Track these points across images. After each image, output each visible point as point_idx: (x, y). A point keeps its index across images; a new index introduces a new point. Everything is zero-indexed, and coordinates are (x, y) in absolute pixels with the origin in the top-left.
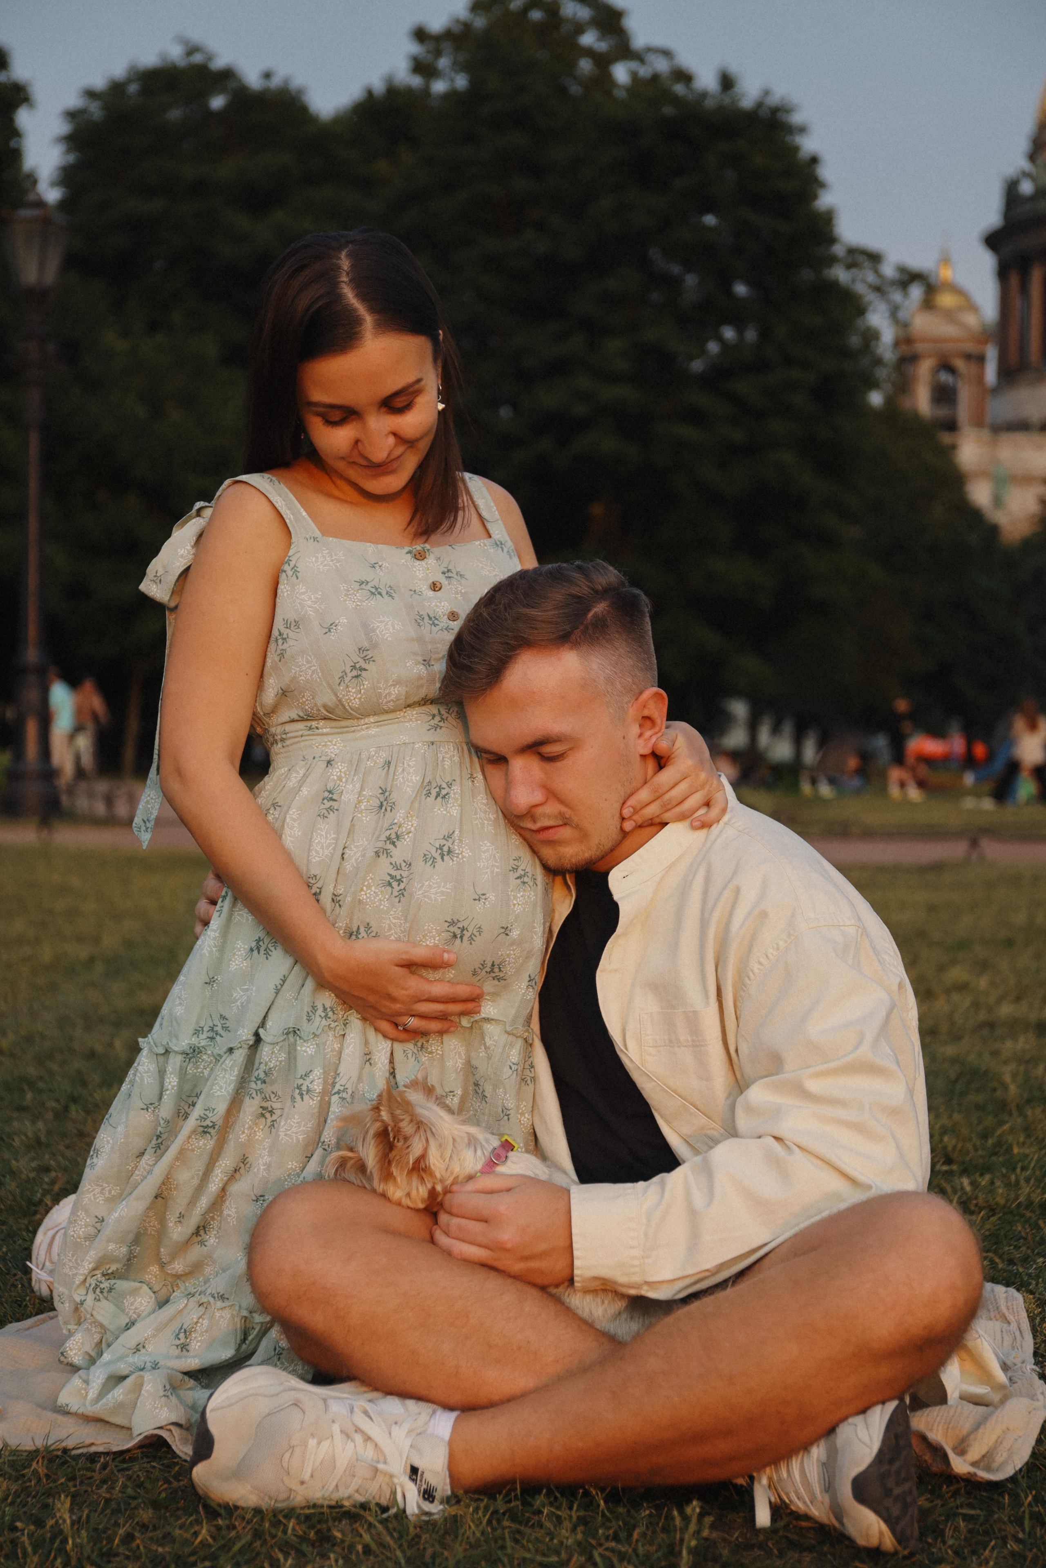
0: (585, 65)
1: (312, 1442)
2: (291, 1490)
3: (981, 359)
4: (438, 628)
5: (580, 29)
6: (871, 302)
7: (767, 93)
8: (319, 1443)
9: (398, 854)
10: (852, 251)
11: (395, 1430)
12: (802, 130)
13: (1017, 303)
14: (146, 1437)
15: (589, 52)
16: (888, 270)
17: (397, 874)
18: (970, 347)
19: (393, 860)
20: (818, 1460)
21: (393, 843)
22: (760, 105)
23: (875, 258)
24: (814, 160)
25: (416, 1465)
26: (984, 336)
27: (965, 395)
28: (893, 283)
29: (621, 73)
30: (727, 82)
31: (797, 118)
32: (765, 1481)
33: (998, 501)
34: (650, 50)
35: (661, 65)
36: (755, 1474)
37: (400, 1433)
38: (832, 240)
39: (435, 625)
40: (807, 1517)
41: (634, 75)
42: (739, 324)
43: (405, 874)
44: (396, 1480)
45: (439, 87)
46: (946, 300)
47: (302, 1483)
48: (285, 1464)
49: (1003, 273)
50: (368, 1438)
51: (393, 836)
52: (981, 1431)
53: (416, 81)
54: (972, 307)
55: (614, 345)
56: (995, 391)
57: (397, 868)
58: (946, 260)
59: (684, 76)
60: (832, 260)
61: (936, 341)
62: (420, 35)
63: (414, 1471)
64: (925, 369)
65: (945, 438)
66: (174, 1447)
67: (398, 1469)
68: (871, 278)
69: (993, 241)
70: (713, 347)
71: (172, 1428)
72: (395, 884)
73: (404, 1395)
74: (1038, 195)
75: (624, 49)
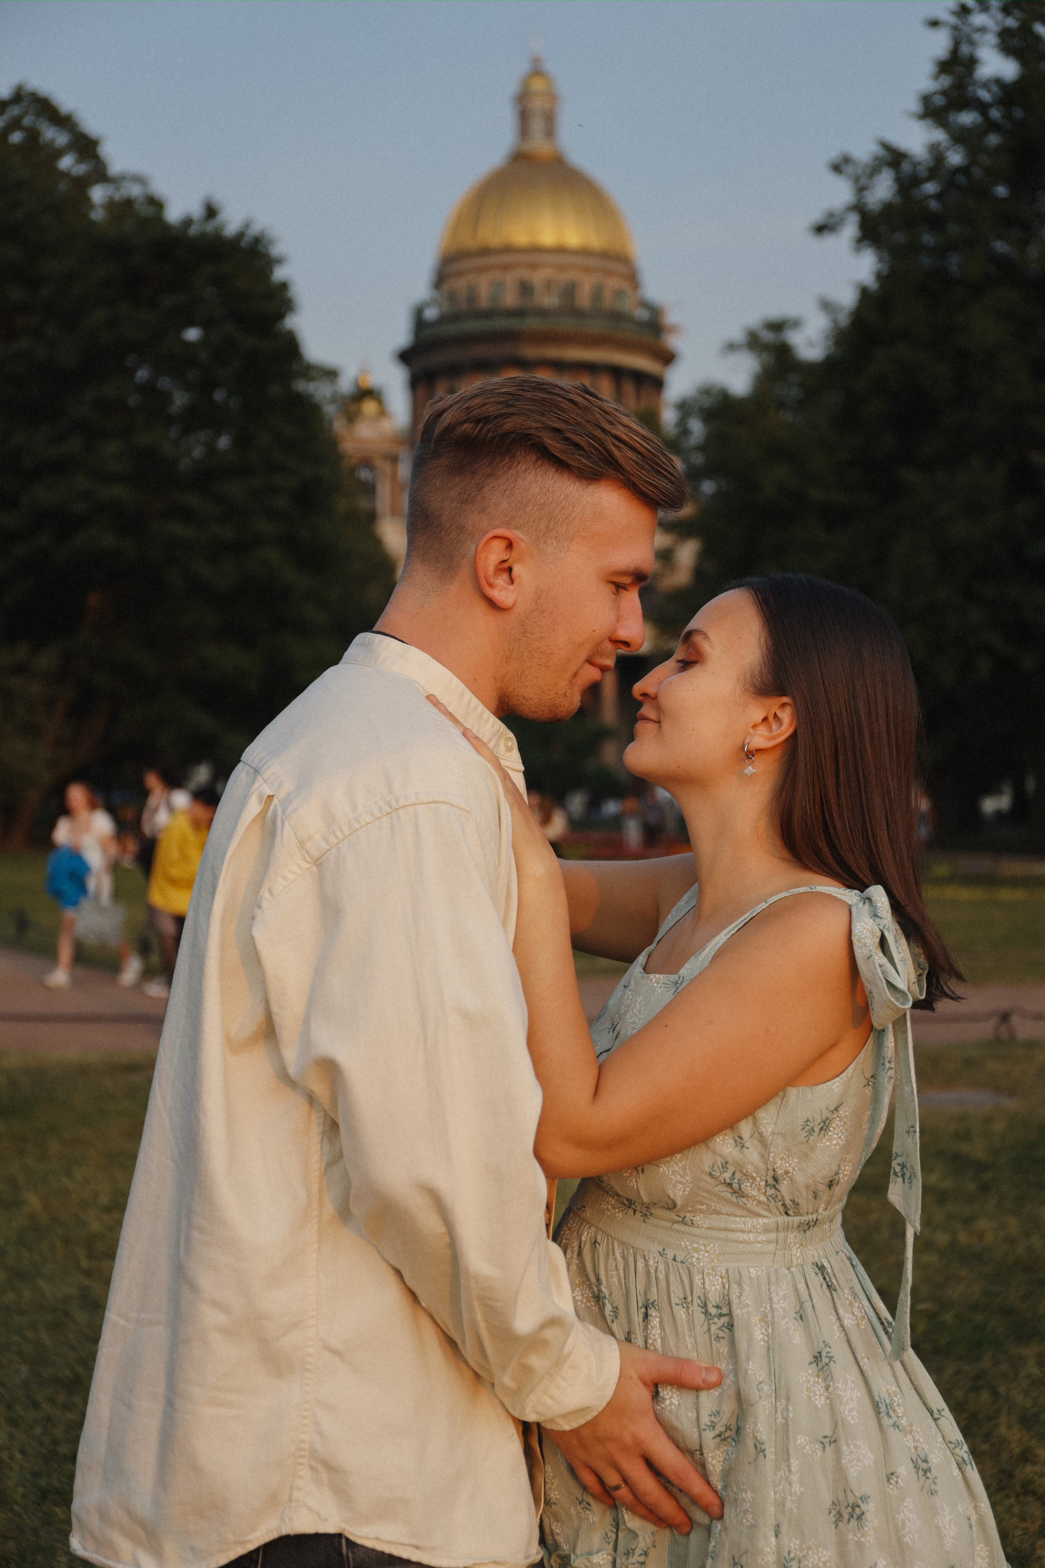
0: (63, 186)
5: (59, 153)
7: (247, 226)
12: (279, 261)
15: (66, 175)
16: (343, 385)
18: (388, 450)
22: (241, 235)
23: (332, 374)
26: (399, 442)
29: (98, 194)
30: (211, 212)
31: (276, 250)
34: (125, 176)
35: (135, 191)
41: (110, 198)
54: (389, 414)
59: (156, 204)
61: (358, 442)
68: (330, 392)
69: (405, 357)
74: (443, 320)
75: (100, 173)
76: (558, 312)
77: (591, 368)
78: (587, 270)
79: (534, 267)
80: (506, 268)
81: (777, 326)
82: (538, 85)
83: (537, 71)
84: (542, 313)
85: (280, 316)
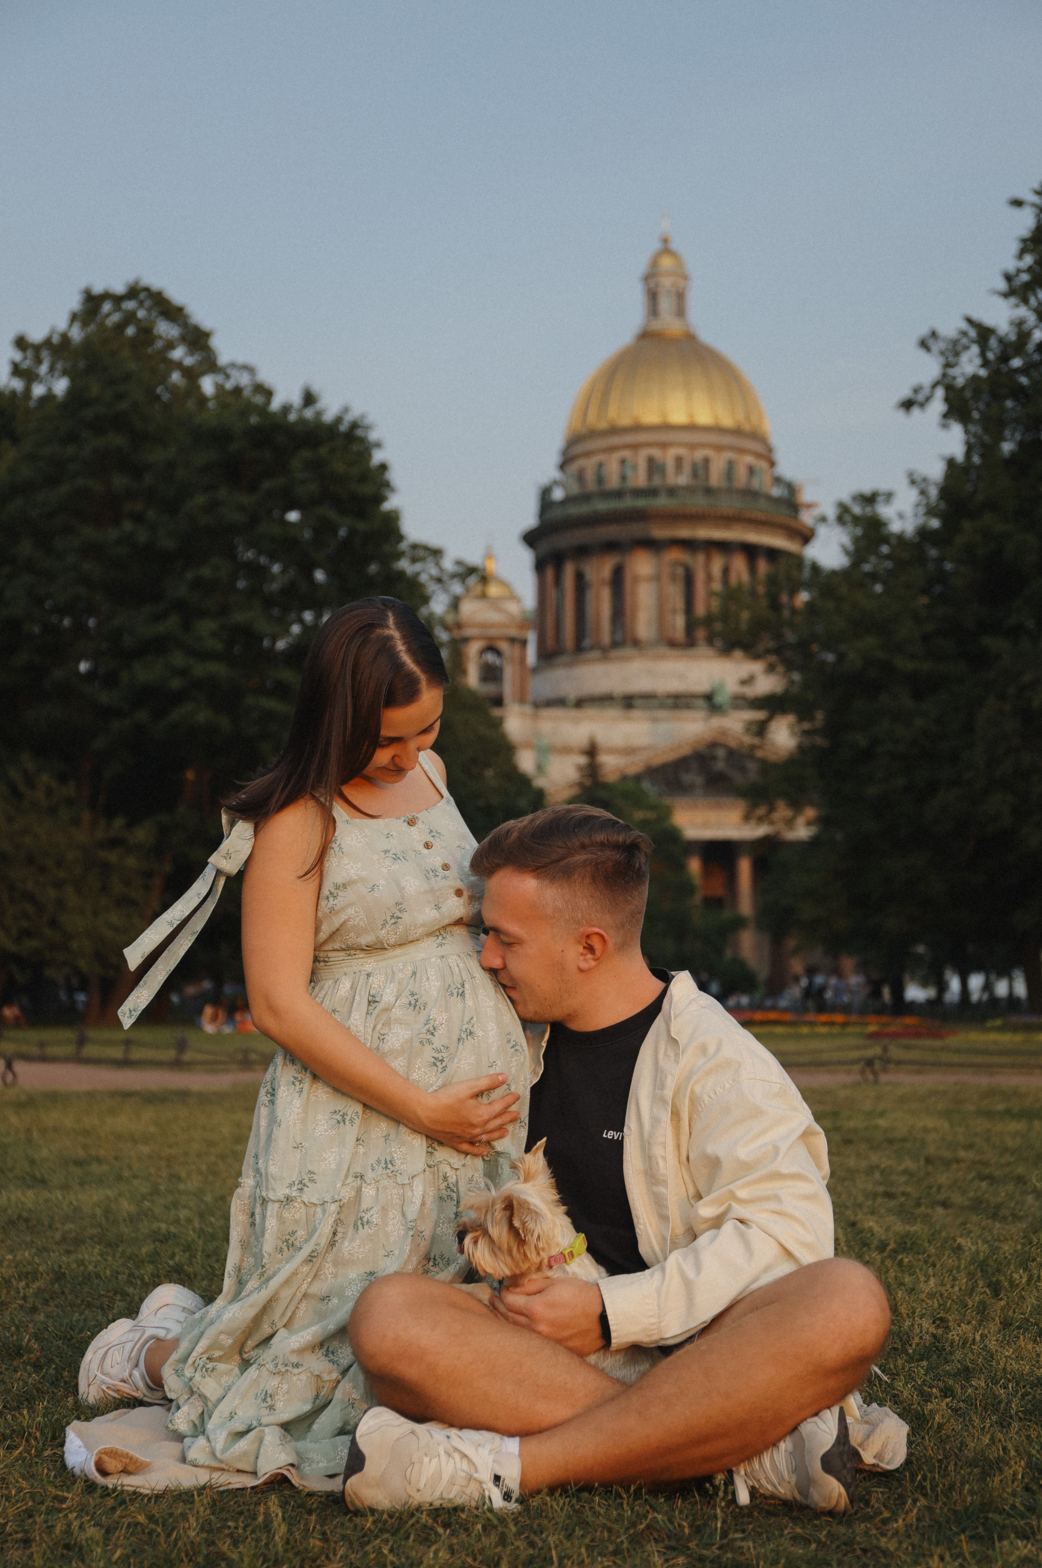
0: (176, 377)
1: (426, 1460)
2: (410, 1496)
3: (524, 643)
4: (439, 877)
5: (170, 345)
6: (434, 592)
7: (346, 410)
8: (430, 1461)
9: (437, 1042)
10: (415, 547)
11: (480, 1449)
13: (552, 593)
14: (271, 1476)
15: (179, 365)
16: (448, 564)
17: (439, 1056)
18: (513, 632)
19: (434, 1046)
20: (786, 1451)
21: (432, 1034)
22: (339, 420)
23: (437, 553)
24: (383, 467)
25: (499, 1474)
26: (524, 624)
27: (509, 673)
28: (454, 576)
29: (208, 385)
30: (309, 399)
31: (373, 436)
32: (743, 1473)
33: (540, 768)
34: (233, 365)
35: (244, 380)
36: (734, 1469)
37: (484, 1452)
38: (400, 538)
39: (437, 876)
40: (773, 1497)
41: (219, 388)
42: (318, 608)
43: (445, 1055)
44: (485, 1486)
45: (38, 390)
46: (493, 590)
47: (418, 1490)
48: (408, 1476)
49: (540, 566)
50: (464, 1456)
51: (431, 1029)
52: (871, 1438)
53: (17, 384)
54: (513, 597)
55: (206, 627)
56: (535, 670)
57: (440, 1051)
58: (489, 555)
59: (265, 392)
60: (399, 555)
61: (484, 625)
62: (21, 343)
63: (497, 1479)
64: (473, 649)
65: (496, 712)
66: (293, 1482)
67: (486, 1477)
68: (434, 571)
69: (531, 539)
70: (296, 629)
71: (290, 1468)
72: (438, 1064)
73: (477, 1427)
74: (568, 500)
75: (210, 364)
76: (689, 490)
77: (724, 547)
78: (719, 448)
79: (664, 446)
80: (635, 447)
81: (870, 499)
82: (666, 262)
83: (666, 249)
84: (672, 492)
85: (379, 499)
